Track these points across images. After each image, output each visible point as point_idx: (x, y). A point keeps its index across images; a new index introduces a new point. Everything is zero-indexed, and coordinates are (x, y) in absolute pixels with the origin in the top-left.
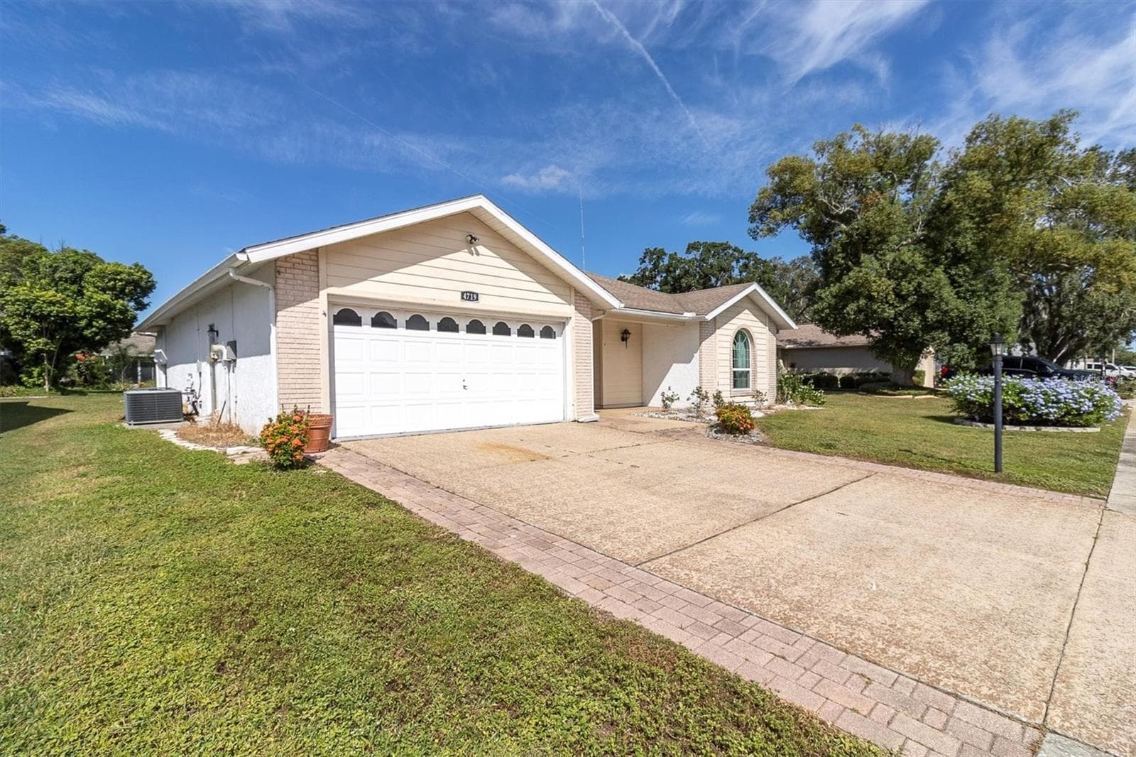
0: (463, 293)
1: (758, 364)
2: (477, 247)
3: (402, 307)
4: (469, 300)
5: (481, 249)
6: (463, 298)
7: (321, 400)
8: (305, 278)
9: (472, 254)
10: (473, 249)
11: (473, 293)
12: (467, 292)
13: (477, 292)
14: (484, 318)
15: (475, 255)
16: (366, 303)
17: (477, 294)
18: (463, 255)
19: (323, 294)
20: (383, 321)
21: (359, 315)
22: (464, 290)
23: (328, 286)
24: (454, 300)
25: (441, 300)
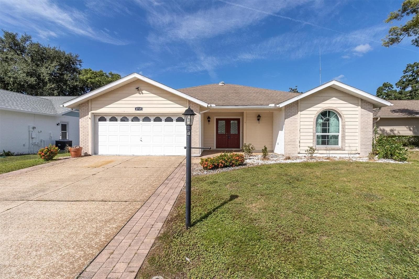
0: (136, 108)
1: (346, 131)
2: (143, 91)
3: (119, 115)
4: (139, 110)
5: (144, 92)
6: (136, 110)
7: (89, 142)
8: (86, 109)
9: (140, 94)
10: (140, 92)
11: (140, 108)
12: (137, 108)
13: (141, 107)
14: (150, 116)
15: (141, 94)
16: (107, 114)
17: (142, 108)
18: (137, 95)
19: (90, 113)
20: (113, 119)
21: (106, 118)
22: (136, 107)
23: (91, 110)
24: (133, 111)
25: (127, 111)
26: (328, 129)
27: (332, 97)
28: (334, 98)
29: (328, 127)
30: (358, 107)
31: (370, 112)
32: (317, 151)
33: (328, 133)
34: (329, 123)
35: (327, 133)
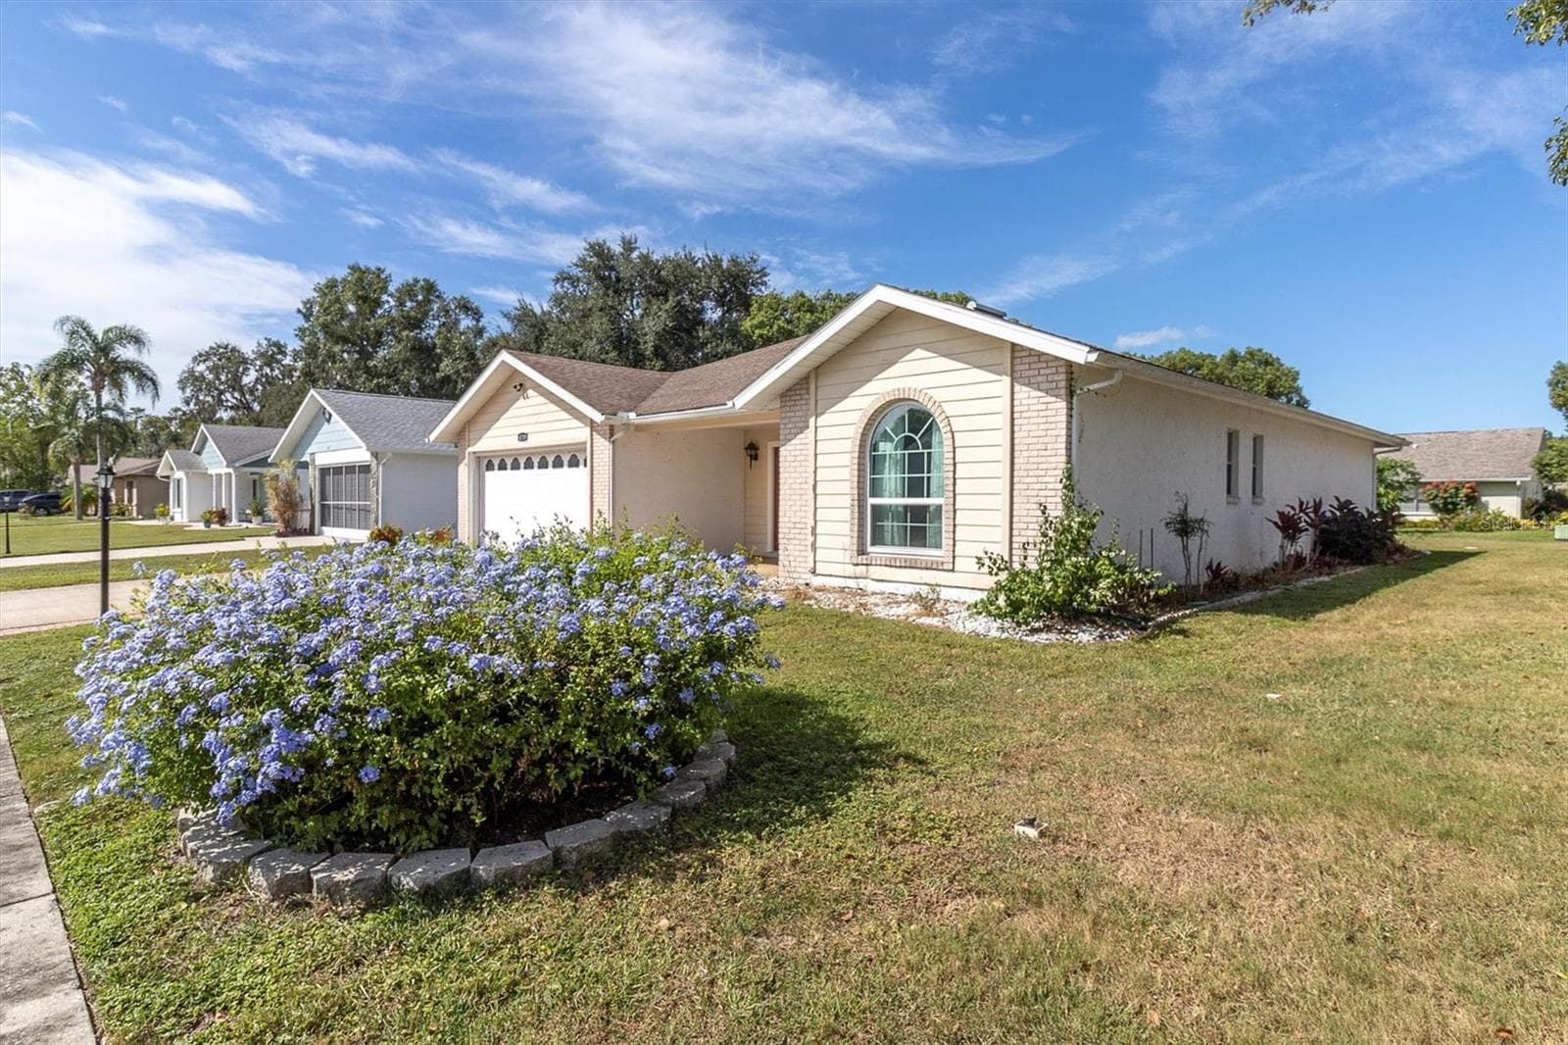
0: (519, 436)
2: (528, 391)
4: (522, 440)
6: (519, 440)
9: (525, 399)
10: (525, 394)
11: (524, 434)
12: (521, 434)
13: (526, 432)
17: (527, 435)
18: (522, 402)
19: (467, 453)
21: (494, 463)
24: (516, 443)
25: (508, 445)
26: (929, 478)
27: (911, 348)
28: (919, 353)
29: (929, 472)
30: (999, 378)
31: (1054, 399)
32: (864, 567)
33: (928, 496)
34: (929, 453)
35: (923, 496)
